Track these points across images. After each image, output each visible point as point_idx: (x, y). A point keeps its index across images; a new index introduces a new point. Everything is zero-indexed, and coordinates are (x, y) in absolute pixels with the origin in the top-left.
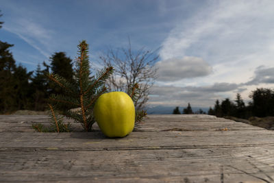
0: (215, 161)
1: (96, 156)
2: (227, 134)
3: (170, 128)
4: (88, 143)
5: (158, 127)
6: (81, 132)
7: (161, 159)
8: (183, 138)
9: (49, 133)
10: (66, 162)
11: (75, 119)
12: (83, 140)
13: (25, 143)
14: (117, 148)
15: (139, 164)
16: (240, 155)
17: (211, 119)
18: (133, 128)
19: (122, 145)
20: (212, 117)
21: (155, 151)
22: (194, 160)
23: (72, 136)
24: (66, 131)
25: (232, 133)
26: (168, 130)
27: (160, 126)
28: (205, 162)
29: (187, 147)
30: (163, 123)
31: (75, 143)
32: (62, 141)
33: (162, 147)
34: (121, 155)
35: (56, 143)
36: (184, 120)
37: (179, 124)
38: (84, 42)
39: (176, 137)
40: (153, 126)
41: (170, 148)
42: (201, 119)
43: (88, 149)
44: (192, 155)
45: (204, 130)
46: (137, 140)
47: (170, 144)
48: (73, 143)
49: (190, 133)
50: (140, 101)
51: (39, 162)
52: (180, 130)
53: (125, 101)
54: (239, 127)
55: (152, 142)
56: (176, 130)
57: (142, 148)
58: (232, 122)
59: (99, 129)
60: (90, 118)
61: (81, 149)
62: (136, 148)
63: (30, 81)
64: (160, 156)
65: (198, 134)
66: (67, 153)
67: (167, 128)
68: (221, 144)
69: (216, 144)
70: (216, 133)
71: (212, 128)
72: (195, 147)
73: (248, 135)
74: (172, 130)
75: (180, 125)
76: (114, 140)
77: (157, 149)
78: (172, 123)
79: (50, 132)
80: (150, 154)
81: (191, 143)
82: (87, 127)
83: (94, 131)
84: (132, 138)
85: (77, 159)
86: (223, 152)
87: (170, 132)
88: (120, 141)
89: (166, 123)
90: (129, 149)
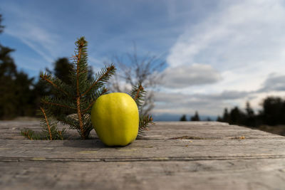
0: (239, 177)
1: (89, 169)
2: (246, 143)
3: (179, 136)
4: (82, 153)
5: (166, 135)
6: (77, 139)
7: (169, 173)
8: (195, 148)
9: (39, 141)
10: (50, 176)
11: (71, 125)
12: (77, 148)
13: (8, 152)
14: (116, 160)
15: (142, 180)
16: (268, 169)
17: (223, 126)
18: (136, 136)
19: (123, 155)
20: (224, 124)
21: (162, 162)
22: (212, 175)
23: (65, 145)
24: (60, 139)
25: (251, 141)
26: (176, 138)
27: (168, 133)
28: (226, 178)
29: (201, 158)
30: (171, 130)
31: (67, 153)
32: (52, 150)
33: (171, 159)
34: (120, 168)
35: (45, 152)
36: (194, 127)
37: (189, 131)
38: (82, 39)
39: (186, 146)
40: (160, 134)
41: (181, 159)
42: (212, 126)
43: (82, 160)
44: (208, 169)
45: (217, 138)
46: (141, 149)
47: (180, 155)
48: (65, 152)
49: (202, 142)
50: (146, 108)
51: (18, 176)
52: (191, 138)
53: (128, 104)
54: (257, 135)
55: (158, 152)
56: (186, 137)
57: (147, 159)
58: (248, 130)
59: (97, 136)
60: (87, 124)
61: (73, 160)
62: (140, 159)
63: (31, 87)
64: (169, 169)
65: (212, 142)
66: (54, 164)
67: (175, 136)
68: (240, 154)
69: (235, 155)
70: (233, 142)
71: (227, 136)
72: (210, 158)
73: (271, 144)
74: (182, 138)
75: (190, 133)
76: (114, 149)
77: (165, 160)
78: (180, 131)
79: (42, 139)
80: (156, 167)
81: (204, 154)
82: (84, 133)
83: (92, 138)
84: (135, 147)
85: (65, 172)
86: (246, 165)
87: (180, 140)
88: (121, 150)
89: (173, 130)
90: (131, 160)
